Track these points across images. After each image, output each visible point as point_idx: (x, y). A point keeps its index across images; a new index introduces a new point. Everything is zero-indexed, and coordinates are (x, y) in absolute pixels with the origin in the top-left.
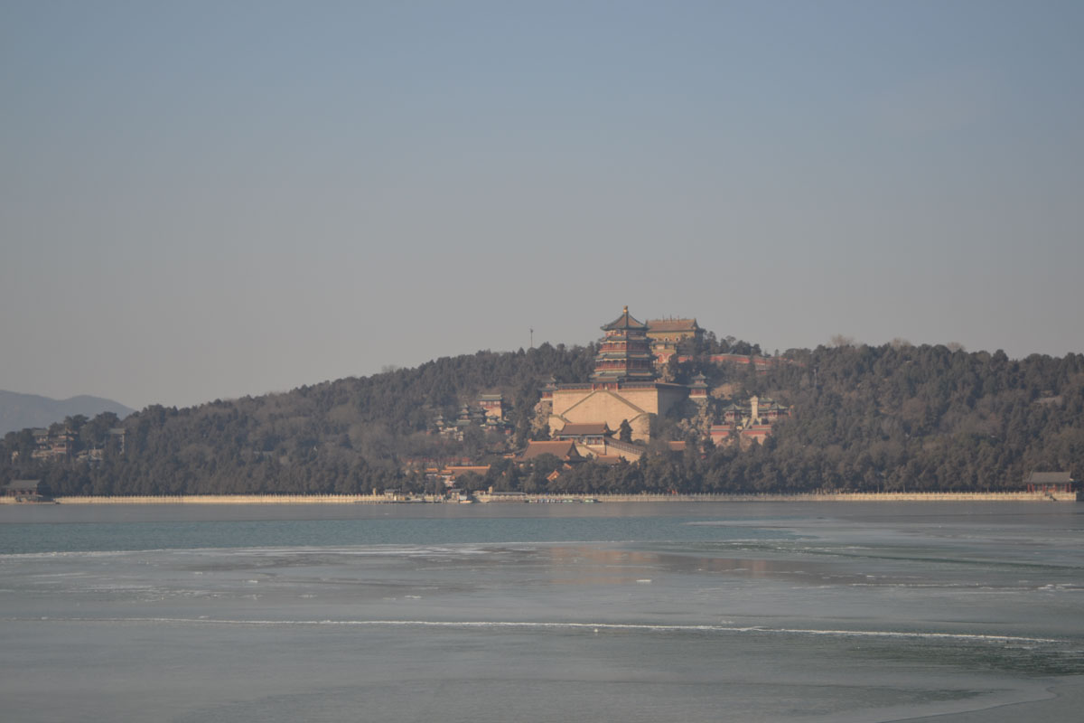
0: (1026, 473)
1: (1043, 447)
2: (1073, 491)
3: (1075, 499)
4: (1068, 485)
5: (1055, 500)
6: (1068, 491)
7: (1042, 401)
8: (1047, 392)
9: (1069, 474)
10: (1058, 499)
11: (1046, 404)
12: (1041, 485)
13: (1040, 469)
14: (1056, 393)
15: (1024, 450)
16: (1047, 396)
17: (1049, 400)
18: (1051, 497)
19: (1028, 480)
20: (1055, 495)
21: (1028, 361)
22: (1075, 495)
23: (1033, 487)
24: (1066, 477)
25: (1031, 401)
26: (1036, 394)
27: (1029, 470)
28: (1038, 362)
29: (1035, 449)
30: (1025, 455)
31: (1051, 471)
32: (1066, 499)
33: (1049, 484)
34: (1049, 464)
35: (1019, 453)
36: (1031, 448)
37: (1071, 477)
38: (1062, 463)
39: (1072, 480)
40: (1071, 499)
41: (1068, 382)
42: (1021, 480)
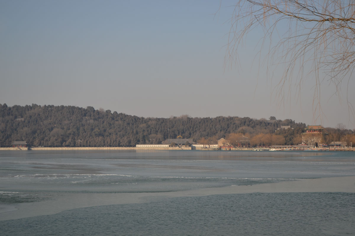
0: (12, 142)
1: (18, 134)
2: (26, 147)
3: (27, 149)
4: (25, 145)
5: (21, 150)
6: (25, 147)
7: (18, 119)
8: (19, 117)
9: (25, 142)
10: (22, 149)
11: (19, 120)
12: (17, 145)
13: (17, 140)
14: (22, 117)
15: (12, 134)
16: (19, 118)
17: (20, 119)
18: (20, 149)
19: (13, 144)
20: (21, 148)
21: (13, 107)
22: (27, 148)
23: (14, 146)
24: (25, 143)
25: (14, 119)
26: (16, 117)
27: (13, 141)
28: (17, 108)
29: (15, 134)
30: (12, 136)
31: (20, 141)
32: (24, 149)
33: (20, 145)
34: (19, 139)
35: (10, 135)
36: (14, 134)
37: (26, 143)
38: (23, 138)
39: (26, 144)
40: (26, 149)
41: (26, 114)
42: (11, 144)
